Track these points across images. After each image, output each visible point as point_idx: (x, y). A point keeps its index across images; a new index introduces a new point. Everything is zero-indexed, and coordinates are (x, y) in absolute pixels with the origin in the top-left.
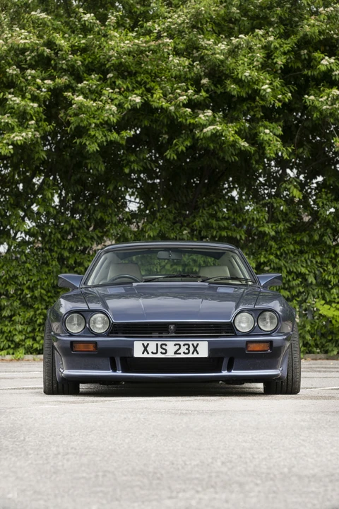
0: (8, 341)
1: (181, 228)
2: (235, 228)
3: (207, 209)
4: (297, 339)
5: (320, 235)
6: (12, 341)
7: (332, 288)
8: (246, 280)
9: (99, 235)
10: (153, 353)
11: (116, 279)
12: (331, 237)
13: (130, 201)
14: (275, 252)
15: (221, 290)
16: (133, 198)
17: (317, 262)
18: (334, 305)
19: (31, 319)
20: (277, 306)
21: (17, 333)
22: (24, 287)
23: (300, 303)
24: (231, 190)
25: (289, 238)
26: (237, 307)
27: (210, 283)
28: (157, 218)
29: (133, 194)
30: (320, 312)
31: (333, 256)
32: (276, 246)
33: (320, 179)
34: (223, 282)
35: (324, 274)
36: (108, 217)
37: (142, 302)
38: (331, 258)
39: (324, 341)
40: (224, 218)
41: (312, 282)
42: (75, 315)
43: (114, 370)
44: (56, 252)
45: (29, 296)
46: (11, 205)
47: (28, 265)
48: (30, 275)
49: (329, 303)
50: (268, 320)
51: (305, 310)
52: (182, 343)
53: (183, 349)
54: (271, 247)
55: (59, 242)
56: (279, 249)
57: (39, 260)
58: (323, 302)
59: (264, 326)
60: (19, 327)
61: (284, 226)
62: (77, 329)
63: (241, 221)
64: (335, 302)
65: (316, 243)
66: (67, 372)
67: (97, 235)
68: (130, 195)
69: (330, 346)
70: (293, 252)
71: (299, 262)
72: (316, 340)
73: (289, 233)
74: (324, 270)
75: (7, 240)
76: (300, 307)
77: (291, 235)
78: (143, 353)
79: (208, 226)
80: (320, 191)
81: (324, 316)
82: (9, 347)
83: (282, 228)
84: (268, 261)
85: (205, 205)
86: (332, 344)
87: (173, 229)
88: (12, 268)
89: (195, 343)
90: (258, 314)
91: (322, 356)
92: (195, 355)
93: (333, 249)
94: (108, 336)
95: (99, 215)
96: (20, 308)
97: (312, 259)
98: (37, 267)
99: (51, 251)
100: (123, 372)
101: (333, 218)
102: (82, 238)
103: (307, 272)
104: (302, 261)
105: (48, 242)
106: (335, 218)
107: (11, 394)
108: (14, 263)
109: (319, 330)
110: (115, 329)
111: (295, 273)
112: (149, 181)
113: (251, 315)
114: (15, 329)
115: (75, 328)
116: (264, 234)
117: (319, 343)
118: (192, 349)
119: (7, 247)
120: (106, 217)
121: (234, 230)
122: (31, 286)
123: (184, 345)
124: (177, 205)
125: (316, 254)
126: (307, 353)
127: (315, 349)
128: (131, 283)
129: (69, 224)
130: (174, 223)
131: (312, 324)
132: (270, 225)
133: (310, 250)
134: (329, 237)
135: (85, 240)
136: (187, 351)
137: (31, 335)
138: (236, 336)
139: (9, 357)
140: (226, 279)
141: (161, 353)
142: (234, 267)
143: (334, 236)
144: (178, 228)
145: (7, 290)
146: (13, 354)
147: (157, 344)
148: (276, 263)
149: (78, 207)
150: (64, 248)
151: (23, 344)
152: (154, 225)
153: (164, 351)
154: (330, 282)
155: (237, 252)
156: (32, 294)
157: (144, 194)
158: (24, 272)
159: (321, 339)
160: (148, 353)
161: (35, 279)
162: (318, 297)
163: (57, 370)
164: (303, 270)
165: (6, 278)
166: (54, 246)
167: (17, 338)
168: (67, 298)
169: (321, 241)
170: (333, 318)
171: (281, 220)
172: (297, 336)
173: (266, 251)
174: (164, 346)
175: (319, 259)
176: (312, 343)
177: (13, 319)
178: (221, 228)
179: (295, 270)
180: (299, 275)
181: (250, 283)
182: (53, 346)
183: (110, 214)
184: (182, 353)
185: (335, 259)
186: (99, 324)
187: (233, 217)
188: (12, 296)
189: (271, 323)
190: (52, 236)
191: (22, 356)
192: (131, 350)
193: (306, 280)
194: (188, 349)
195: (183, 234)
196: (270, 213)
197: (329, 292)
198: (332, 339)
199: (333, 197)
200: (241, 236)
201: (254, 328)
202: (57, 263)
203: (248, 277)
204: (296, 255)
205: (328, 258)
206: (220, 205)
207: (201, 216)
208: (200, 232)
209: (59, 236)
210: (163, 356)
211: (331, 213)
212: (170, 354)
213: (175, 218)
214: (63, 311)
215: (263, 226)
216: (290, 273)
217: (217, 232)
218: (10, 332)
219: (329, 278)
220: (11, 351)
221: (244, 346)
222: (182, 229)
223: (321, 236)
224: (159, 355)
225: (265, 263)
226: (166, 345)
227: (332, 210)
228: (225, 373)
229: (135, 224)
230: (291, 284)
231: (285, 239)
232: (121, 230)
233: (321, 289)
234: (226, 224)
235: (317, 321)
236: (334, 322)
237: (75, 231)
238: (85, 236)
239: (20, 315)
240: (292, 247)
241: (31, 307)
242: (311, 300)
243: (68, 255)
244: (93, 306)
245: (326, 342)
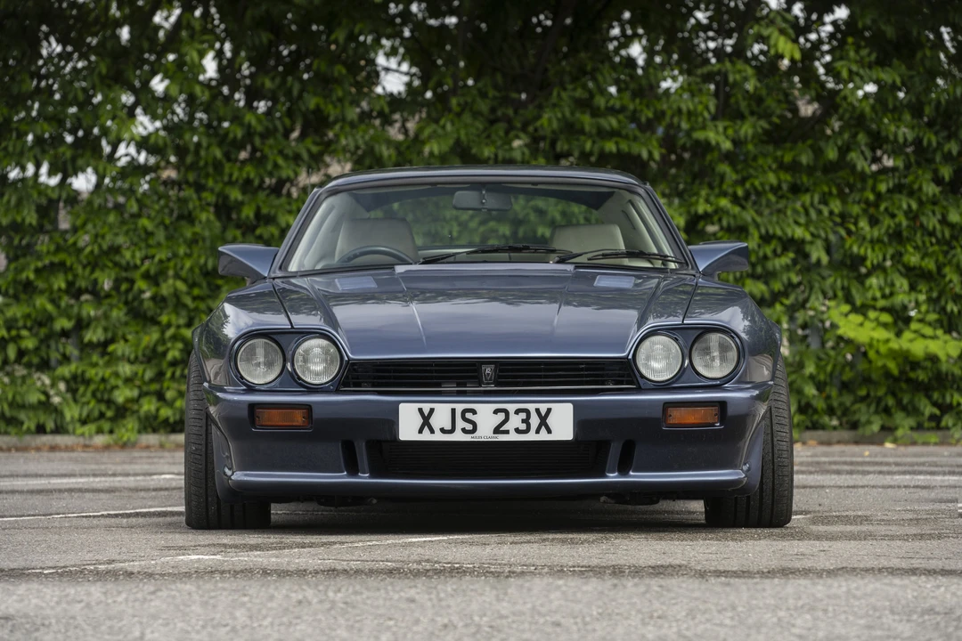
0: (100, 401)
1: (507, 133)
2: (638, 133)
3: (570, 87)
4: (784, 398)
5: (840, 149)
6: (109, 402)
7: (869, 274)
8: (664, 258)
9: (315, 149)
10: (443, 430)
11: (356, 256)
12: (868, 154)
13: (387, 70)
14: (730, 191)
15: (604, 282)
16: (393, 63)
17: (831, 213)
18: (872, 314)
19: (154, 350)
20: (735, 318)
21: (120, 383)
22: (137, 275)
23: (791, 311)
24: (626, 41)
25: (765, 156)
26: (641, 321)
27: (578, 266)
28: (450, 110)
29: (392, 53)
30: (840, 332)
31: (871, 197)
32: (734, 177)
33: (842, 13)
34: (607, 262)
35: (849, 242)
36: (335, 107)
37: (416, 311)
38: (867, 202)
39: (848, 399)
40: (612, 111)
41: (819, 261)
42: (260, 342)
43: (353, 470)
44: (212, 190)
45: (147, 295)
46: (102, 78)
47: (144, 222)
48: (149, 246)
49: (861, 310)
50: (716, 354)
51: (804, 327)
52: (511, 408)
53: (516, 421)
54: (722, 177)
55: (218, 166)
56: (742, 182)
57: (172, 211)
58: (846, 308)
59: (707, 366)
60: (126, 369)
61: (754, 127)
62: (265, 375)
63: (650, 115)
64: (874, 308)
65: (830, 168)
66: (239, 476)
67: (309, 151)
68: (388, 55)
69: (863, 412)
70: (775, 190)
71: (789, 212)
72: (828, 398)
73: (767, 143)
74: (849, 233)
75: (92, 162)
76: (792, 319)
77: (771, 148)
78: (421, 431)
79: (571, 129)
80: (842, 43)
81: (849, 342)
82: (102, 415)
83: (750, 132)
84: (716, 212)
85: (567, 78)
86: (869, 406)
87: (488, 137)
88: (106, 229)
89: (543, 408)
90: (691, 338)
91: (846, 434)
92: (543, 436)
93: (870, 182)
94: (337, 392)
95: (312, 102)
96: (126, 324)
97: (822, 207)
98: (166, 228)
99: (199, 188)
100: (372, 476)
101: (873, 108)
102: (272, 155)
103: (808, 237)
104: (795, 211)
105: (193, 166)
106: (878, 107)
107: (108, 528)
108: (112, 218)
109: (837, 373)
110: (353, 375)
111: (780, 239)
112: (432, 22)
113: (676, 340)
114: (116, 375)
115: (260, 373)
116: (704, 148)
117: (835, 404)
118: (535, 421)
119: (93, 179)
120: (330, 107)
121: (635, 139)
122: (152, 272)
123: (517, 412)
124: (499, 78)
125: (830, 193)
126: (807, 428)
127: (826, 419)
128: (391, 267)
129: (241, 124)
130: (492, 122)
131: (820, 359)
132: (721, 125)
133: (815, 184)
134: (862, 153)
135: (280, 161)
136: (523, 427)
137: (154, 387)
138: (639, 390)
139: (100, 440)
140: (617, 255)
141: (464, 430)
142: (634, 227)
143: (873, 150)
144: (501, 133)
145: (95, 282)
146: (111, 432)
147: (453, 411)
148: (735, 217)
149: (263, 84)
150: (231, 183)
151: (135, 407)
152: (444, 127)
153: (469, 427)
154: (863, 259)
155: (641, 191)
156: (154, 289)
157: (421, 52)
158: (135, 239)
159: (840, 394)
160: (432, 431)
161: (161, 255)
162: (835, 296)
163: (217, 471)
164: (799, 232)
165: (92, 252)
166: (207, 175)
167: (121, 396)
168: (238, 302)
169: (842, 163)
170: (871, 345)
171: (746, 112)
172: (784, 391)
173: (711, 187)
174: (468, 416)
175: (836, 206)
176: (820, 404)
177: (111, 348)
178: (603, 134)
179: (779, 232)
180: (789, 244)
181: (673, 266)
182: (208, 416)
183: (340, 100)
184: (512, 431)
185: (877, 205)
186: (316, 364)
187: (631, 107)
188: (108, 296)
189: (723, 359)
190: (203, 153)
191: (133, 437)
192: (392, 423)
193: (806, 256)
194: (526, 421)
195: (512, 149)
196: (722, 96)
197: (862, 283)
198: (868, 395)
199: (873, 57)
200: (650, 153)
201: (682, 370)
202: (212, 217)
203: (667, 251)
204: (782, 197)
205: (859, 203)
206: (600, 78)
207: (555, 105)
208: (553, 144)
209: (218, 153)
210: (468, 438)
211: (867, 96)
212: (485, 433)
213: (493, 110)
214: (230, 331)
215: (704, 128)
216: (766, 238)
217: (594, 142)
218: (103, 380)
219: (862, 251)
220: (106, 426)
221: (658, 413)
222: (512, 134)
223: (844, 150)
224: (458, 436)
225: (707, 217)
226: (474, 412)
227: (871, 88)
228: (613, 477)
229: (397, 125)
230: (770, 265)
231: (755, 158)
232: (367, 137)
233: (842, 277)
234: (614, 122)
235: (832, 353)
236: (872, 354)
237: (257, 141)
238: (281, 152)
239: (126, 341)
240: (772, 178)
241: (154, 321)
242: (817, 302)
243: (240, 197)
244: (302, 320)
245: (854, 403)
